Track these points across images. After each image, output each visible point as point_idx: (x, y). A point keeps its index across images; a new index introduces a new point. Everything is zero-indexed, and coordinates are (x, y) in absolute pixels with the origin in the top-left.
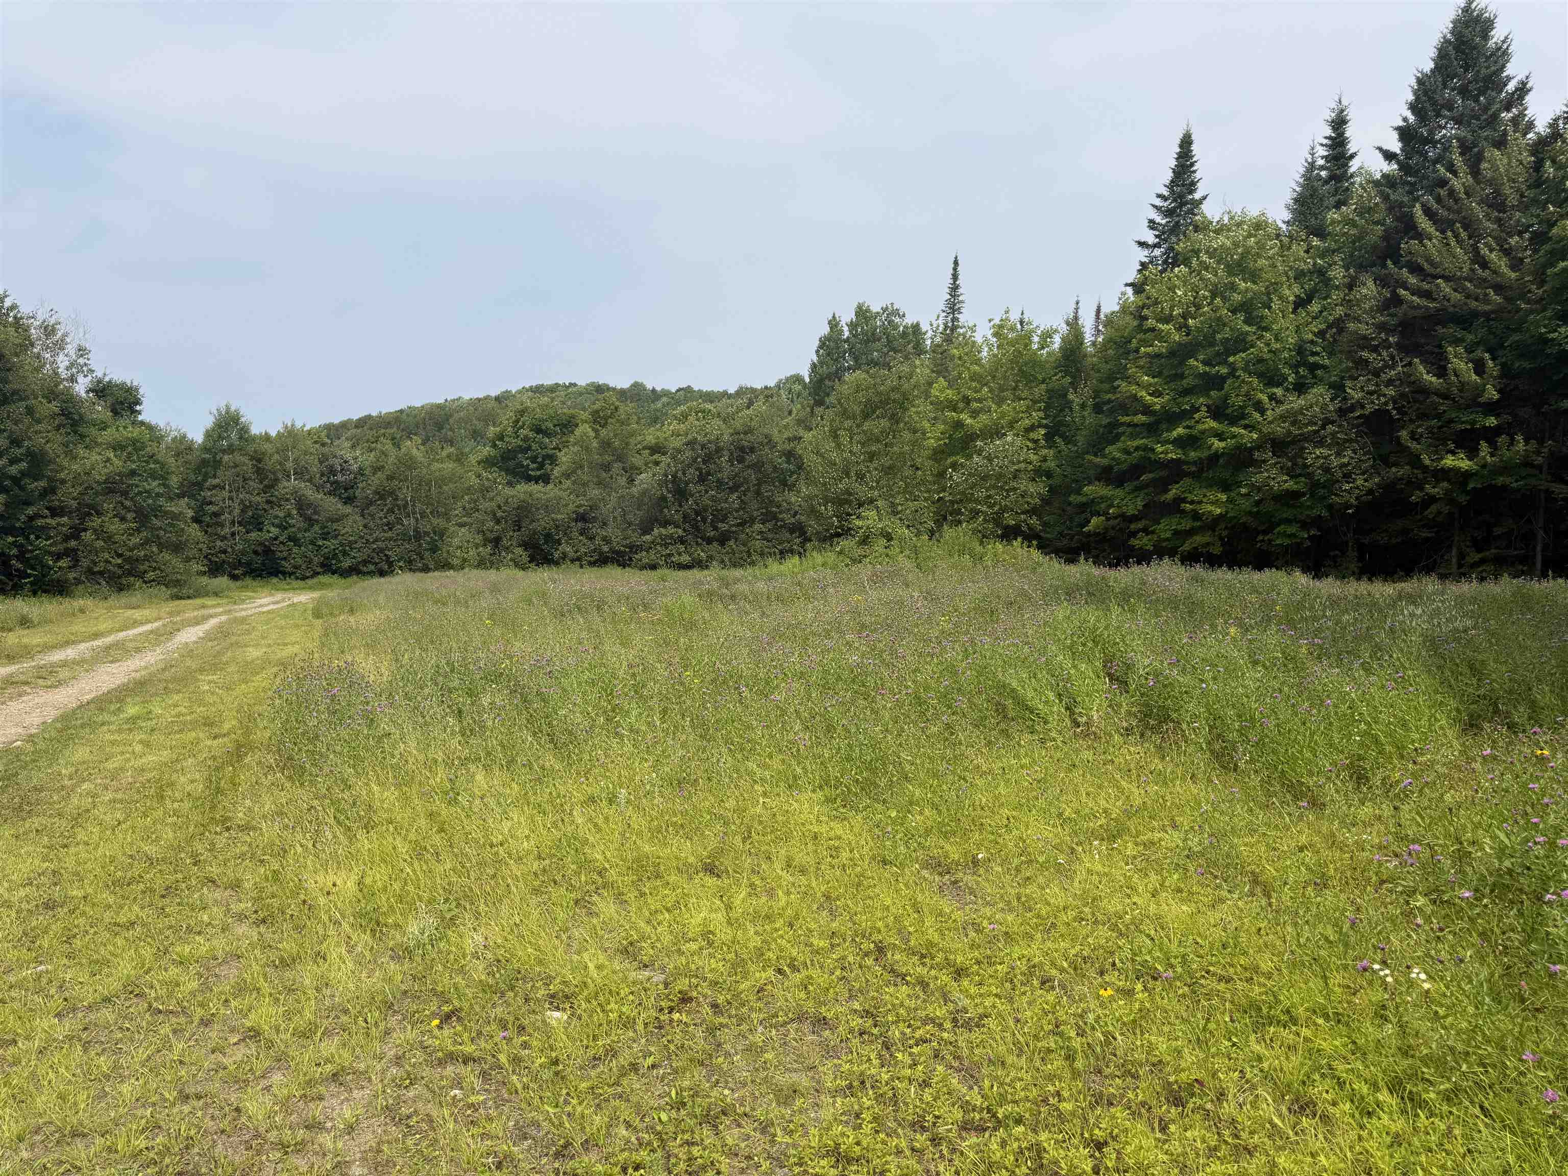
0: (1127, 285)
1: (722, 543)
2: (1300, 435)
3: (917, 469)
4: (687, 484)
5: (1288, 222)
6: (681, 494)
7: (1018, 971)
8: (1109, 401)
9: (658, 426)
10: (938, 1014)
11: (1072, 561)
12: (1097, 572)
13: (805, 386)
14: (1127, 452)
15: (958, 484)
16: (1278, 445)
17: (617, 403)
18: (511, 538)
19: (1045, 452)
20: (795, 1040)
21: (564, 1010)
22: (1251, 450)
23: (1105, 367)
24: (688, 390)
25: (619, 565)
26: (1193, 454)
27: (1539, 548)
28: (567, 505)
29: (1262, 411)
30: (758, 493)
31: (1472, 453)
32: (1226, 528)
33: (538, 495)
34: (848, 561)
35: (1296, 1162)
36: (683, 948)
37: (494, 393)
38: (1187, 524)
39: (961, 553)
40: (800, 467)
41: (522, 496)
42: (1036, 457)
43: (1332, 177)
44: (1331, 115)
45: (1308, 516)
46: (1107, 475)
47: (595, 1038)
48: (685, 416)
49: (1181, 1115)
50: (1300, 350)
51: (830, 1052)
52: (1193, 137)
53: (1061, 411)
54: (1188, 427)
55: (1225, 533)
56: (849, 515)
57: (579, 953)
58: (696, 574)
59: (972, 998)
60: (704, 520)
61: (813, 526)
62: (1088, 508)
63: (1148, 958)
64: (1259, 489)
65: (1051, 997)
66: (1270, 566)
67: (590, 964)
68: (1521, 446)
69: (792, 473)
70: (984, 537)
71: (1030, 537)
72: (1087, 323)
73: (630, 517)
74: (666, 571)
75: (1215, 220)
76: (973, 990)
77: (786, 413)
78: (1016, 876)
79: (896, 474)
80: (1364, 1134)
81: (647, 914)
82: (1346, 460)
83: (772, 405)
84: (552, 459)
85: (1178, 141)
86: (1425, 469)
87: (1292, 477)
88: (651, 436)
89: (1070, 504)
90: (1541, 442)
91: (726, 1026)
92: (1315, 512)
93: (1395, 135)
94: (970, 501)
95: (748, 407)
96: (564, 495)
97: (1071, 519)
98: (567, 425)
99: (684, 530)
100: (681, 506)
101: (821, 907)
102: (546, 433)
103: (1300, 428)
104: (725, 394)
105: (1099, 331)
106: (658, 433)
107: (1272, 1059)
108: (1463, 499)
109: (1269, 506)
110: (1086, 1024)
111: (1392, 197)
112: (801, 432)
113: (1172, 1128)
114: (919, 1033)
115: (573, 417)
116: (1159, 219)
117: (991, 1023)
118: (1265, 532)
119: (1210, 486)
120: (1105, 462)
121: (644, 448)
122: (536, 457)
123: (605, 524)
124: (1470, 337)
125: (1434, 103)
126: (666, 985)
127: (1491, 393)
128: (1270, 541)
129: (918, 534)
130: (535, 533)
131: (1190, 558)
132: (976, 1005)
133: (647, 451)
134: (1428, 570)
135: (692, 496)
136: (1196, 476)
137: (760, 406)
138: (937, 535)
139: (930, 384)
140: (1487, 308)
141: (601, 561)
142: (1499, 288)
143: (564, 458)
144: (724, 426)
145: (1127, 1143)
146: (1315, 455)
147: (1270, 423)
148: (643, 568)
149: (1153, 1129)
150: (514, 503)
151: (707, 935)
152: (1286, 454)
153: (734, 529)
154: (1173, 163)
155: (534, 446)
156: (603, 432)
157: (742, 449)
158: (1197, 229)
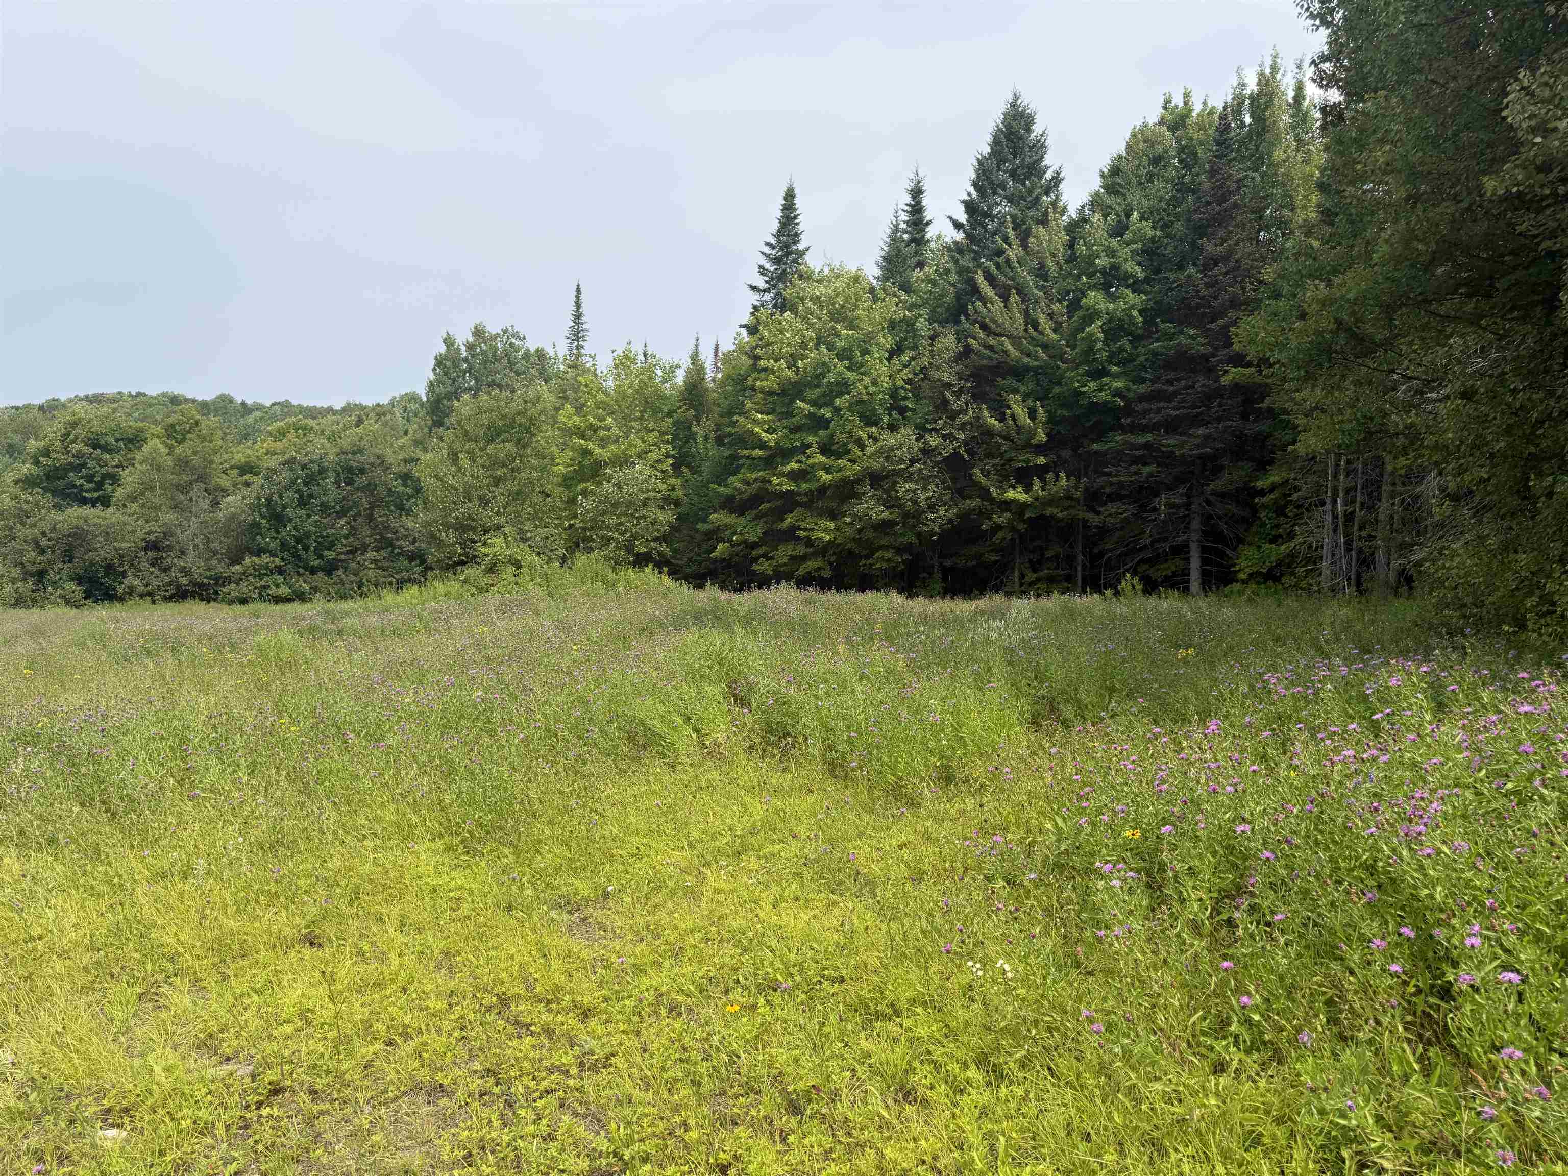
0: (741, 326)
1: (329, 573)
2: (894, 470)
3: (548, 495)
4: (284, 507)
5: (878, 278)
6: (278, 519)
7: (645, 1002)
8: (730, 434)
9: (249, 443)
10: (564, 1061)
11: (700, 586)
12: (724, 596)
13: (422, 405)
14: (748, 483)
15: (588, 512)
16: (875, 479)
17: (198, 417)
18: (60, 571)
19: (672, 481)
20: (408, 1115)
21: (121, 1126)
22: (853, 482)
23: (725, 404)
24: (285, 405)
25: (202, 600)
26: (804, 486)
27: (1079, 568)
28: (134, 532)
29: (862, 447)
30: (371, 518)
31: (1028, 488)
32: (834, 554)
33: (96, 520)
34: (474, 590)
35: (901, 1150)
36: (275, 1033)
37: (38, 401)
38: (801, 550)
39: (594, 580)
40: (418, 490)
41: (75, 522)
42: (665, 486)
43: (913, 240)
44: (910, 185)
45: (902, 543)
46: (732, 505)
47: (162, 1153)
48: (281, 434)
49: (800, 1123)
50: (894, 393)
51: (446, 1121)
52: (796, 191)
53: (686, 442)
54: (799, 462)
55: (833, 559)
56: (474, 542)
57: (142, 1055)
58: (296, 608)
59: (599, 1038)
60: (306, 548)
61: (434, 555)
62: (714, 535)
63: (770, 970)
64: (860, 519)
65: (678, 1025)
66: (872, 587)
67: (156, 1068)
68: (1063, 482)
69: (410, 497)
70: (617, 564)
71: (660, 563)
72: (707, 358)
73: (215, 545)
74: (261, 606)
75: (817, 271)
76: (600, 1030)
77: (402, 433)
78: (646, 904)
79: (524, 501)
80: (957, 1111)
81: (231, 1000)
82: (930, 494)
83: (386, 424)
84: (114, 479)
85: (783, 195)
86: (992, 500)
87: (887, 508)
88: (240, 454)
89: (697, 531)
90: (1078, 479)
91: (327, 1112)
92: (906, 540)
93: (962, 208)
94: (601, 528)
95: (358, 426)
96: (130, 520)
97: (699, 546)
98: (134, 440)
99: (282, 559)
100: (278, 532)
101: (439, 966)
102: (106, 449)
103: (892, 464)
104: (330, 410)
105: (718, 368)
106: (249, 451)
107: (880, 1052)
108: (1022, 527)
109: (869, 534)
110: (711, 1046)
111: (961, 262)
112: (419, 453)
113: (791, 1138)
114: (545, 1084)
115: (141, 431)
116: (768, 266)
117: (618, 1062)
118: (867, 557)
119: (820, 515)
120: (728, 491)
121: (232, 468)
122: (93, 476)
123: (183, 553)
124: (1023, 389)
125: (991, 183)
126: (253, 1077)
127: (1041, 436)
128: (871, 565)
129: (550, 561)
130: (92, 564)
131: (804, 582)
132: (603, 1045)
133: (236, 471)
134: (997, 589)
135: (290, 521)
136: (807, 506)
137: (372, 425)
138: (569, 562)
139: (557, 410)
140: (1036, 363)
141: (180, 595)
142: (1045, 347)
143: (130, 478)
144: (328, 445)
145: (750, 1162)
146: (905, 488)
147: (870, 458)
148: (231, 602)
149: (774, 1142)
150: (64, 528)
151: (305, 1014)
152: (882, 487)
153: (343, 557)
154: (779, 214)
155: (90, 464)
156: (178, 450)
157: (350, 470)
158: (801, 277)
